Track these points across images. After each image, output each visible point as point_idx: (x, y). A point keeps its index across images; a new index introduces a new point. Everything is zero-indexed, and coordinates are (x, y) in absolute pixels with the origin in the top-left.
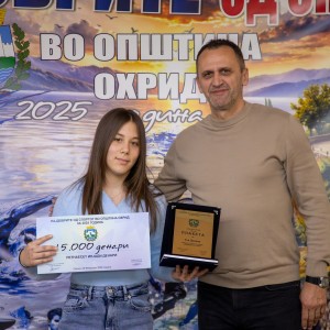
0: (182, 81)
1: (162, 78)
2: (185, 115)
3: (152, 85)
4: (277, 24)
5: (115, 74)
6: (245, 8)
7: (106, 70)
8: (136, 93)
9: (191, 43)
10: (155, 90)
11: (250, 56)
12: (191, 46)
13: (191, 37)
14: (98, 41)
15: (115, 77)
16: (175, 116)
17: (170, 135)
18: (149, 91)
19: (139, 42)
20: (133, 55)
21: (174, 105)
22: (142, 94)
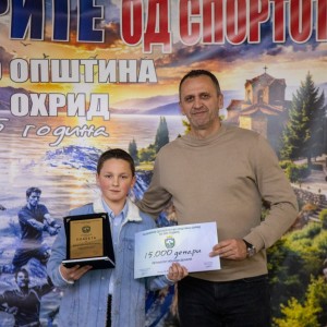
0: (88, 100)
1: (71, 98)
2: (91, 130)
3: (62, 104)
4: (170, 52)
5: (29, 94)
6: (142, 38)
7: (20, 90)
8: (48, 111)
9: (96, 67)
10: (65, 108)
11: (148, 80)
12: (96, 70)
13: (96, 62)
14: (14, 65)
15: (29, 97)
16: (82, 131)
17: (78, 148)
18: (59, 109)
19: (50, 66)
20: (45, 78)
21: (81, 121)
22: (53, 112)
